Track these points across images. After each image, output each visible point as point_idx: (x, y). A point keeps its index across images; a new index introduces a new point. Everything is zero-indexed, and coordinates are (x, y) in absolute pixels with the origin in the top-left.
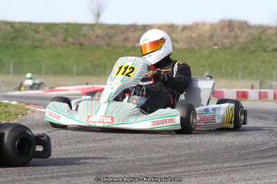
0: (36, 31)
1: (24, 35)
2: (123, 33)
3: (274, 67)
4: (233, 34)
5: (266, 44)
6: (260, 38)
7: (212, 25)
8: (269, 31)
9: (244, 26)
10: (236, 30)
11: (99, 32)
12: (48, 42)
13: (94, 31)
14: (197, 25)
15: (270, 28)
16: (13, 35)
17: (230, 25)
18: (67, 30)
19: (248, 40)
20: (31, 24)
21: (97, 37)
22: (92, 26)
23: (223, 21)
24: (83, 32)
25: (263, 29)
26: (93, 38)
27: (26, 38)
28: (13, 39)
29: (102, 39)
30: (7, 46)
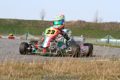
0: (25, 22)
1: (21, 23)
2: (49, 23)
3: (92, 34)
4: (81, 25)
5: (90, 27)
6: (89, 26)
7: (75, 22)
8: (91, 24)
9: (84, 22)
10: (82, 23)
11: (43, 23)
12: (28, 25)
13: (41, 22)
14: (71, 21)
15: (91, 23)
16: (18, 23)
17: (80, 22)
18: (34, 22)
19: (85, 26)
20: (23, 20)
21: (42, 24)
22: (41, 21)
23: (78, 21)
24: (38, 23)
25: (89, 23)
26: (41, 25)
27: (22, 24)
28: (18, 24)
29: (43, 25)
30: (16, 26)
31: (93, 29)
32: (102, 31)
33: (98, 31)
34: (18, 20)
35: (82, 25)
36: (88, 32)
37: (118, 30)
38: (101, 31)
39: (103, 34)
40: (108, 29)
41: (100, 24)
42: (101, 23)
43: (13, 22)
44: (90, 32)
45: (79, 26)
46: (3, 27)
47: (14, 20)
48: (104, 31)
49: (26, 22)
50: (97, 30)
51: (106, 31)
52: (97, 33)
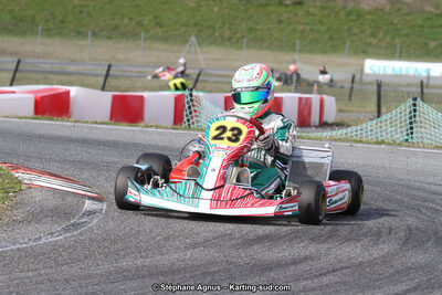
33: (326, 12)
36: (273, 17)
37: (433, 10)
38: (342, 15)
39: (356, 31)
44: (284, 17)
48: (360, 15)
50: (323, 8)
51: (370, 13)
52: (321, 22)
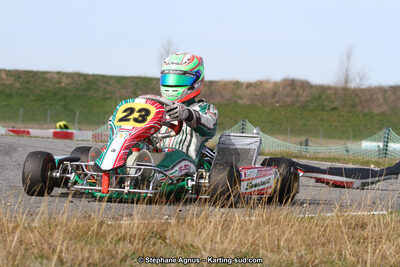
31: (334, 109)
32: (365, 115)
33: (351, 115)
34: (85, 77)
35: (298, 95)
36: (318, 118)
38: (361, 116)
39: (369, 126)
40: (385, 108)
41: (358, 93)
42: (362, 87)
43: (70, 84)
44: (325, 118)
45: (287, 99)
46: (37, 100)
47: (72, 78)
48: (372, 116)
49: (112, 81)
50: (349, 112)
51: (378, 115)
52: (347, 121)
